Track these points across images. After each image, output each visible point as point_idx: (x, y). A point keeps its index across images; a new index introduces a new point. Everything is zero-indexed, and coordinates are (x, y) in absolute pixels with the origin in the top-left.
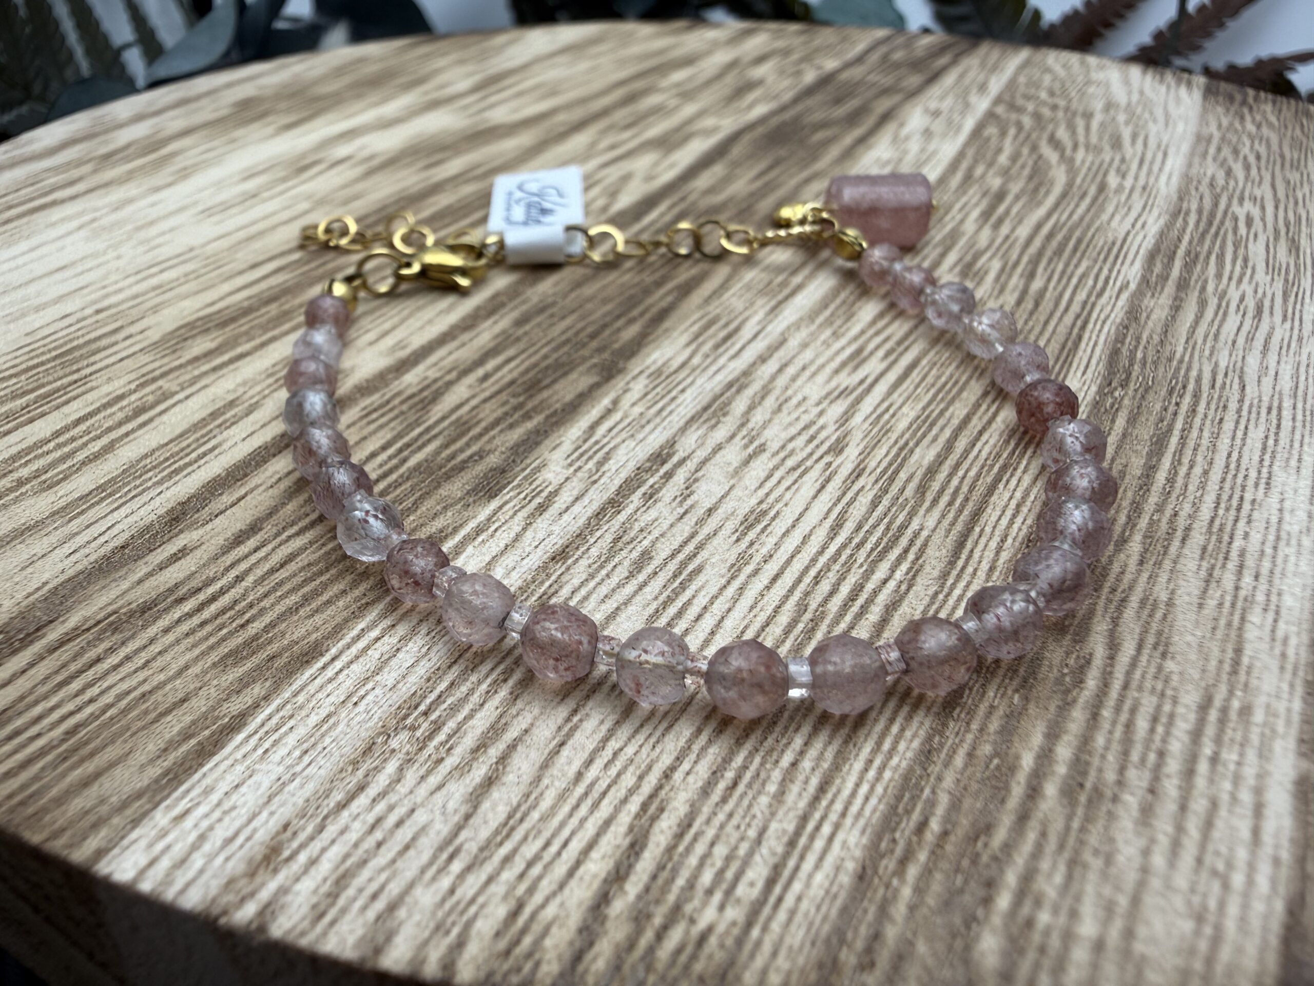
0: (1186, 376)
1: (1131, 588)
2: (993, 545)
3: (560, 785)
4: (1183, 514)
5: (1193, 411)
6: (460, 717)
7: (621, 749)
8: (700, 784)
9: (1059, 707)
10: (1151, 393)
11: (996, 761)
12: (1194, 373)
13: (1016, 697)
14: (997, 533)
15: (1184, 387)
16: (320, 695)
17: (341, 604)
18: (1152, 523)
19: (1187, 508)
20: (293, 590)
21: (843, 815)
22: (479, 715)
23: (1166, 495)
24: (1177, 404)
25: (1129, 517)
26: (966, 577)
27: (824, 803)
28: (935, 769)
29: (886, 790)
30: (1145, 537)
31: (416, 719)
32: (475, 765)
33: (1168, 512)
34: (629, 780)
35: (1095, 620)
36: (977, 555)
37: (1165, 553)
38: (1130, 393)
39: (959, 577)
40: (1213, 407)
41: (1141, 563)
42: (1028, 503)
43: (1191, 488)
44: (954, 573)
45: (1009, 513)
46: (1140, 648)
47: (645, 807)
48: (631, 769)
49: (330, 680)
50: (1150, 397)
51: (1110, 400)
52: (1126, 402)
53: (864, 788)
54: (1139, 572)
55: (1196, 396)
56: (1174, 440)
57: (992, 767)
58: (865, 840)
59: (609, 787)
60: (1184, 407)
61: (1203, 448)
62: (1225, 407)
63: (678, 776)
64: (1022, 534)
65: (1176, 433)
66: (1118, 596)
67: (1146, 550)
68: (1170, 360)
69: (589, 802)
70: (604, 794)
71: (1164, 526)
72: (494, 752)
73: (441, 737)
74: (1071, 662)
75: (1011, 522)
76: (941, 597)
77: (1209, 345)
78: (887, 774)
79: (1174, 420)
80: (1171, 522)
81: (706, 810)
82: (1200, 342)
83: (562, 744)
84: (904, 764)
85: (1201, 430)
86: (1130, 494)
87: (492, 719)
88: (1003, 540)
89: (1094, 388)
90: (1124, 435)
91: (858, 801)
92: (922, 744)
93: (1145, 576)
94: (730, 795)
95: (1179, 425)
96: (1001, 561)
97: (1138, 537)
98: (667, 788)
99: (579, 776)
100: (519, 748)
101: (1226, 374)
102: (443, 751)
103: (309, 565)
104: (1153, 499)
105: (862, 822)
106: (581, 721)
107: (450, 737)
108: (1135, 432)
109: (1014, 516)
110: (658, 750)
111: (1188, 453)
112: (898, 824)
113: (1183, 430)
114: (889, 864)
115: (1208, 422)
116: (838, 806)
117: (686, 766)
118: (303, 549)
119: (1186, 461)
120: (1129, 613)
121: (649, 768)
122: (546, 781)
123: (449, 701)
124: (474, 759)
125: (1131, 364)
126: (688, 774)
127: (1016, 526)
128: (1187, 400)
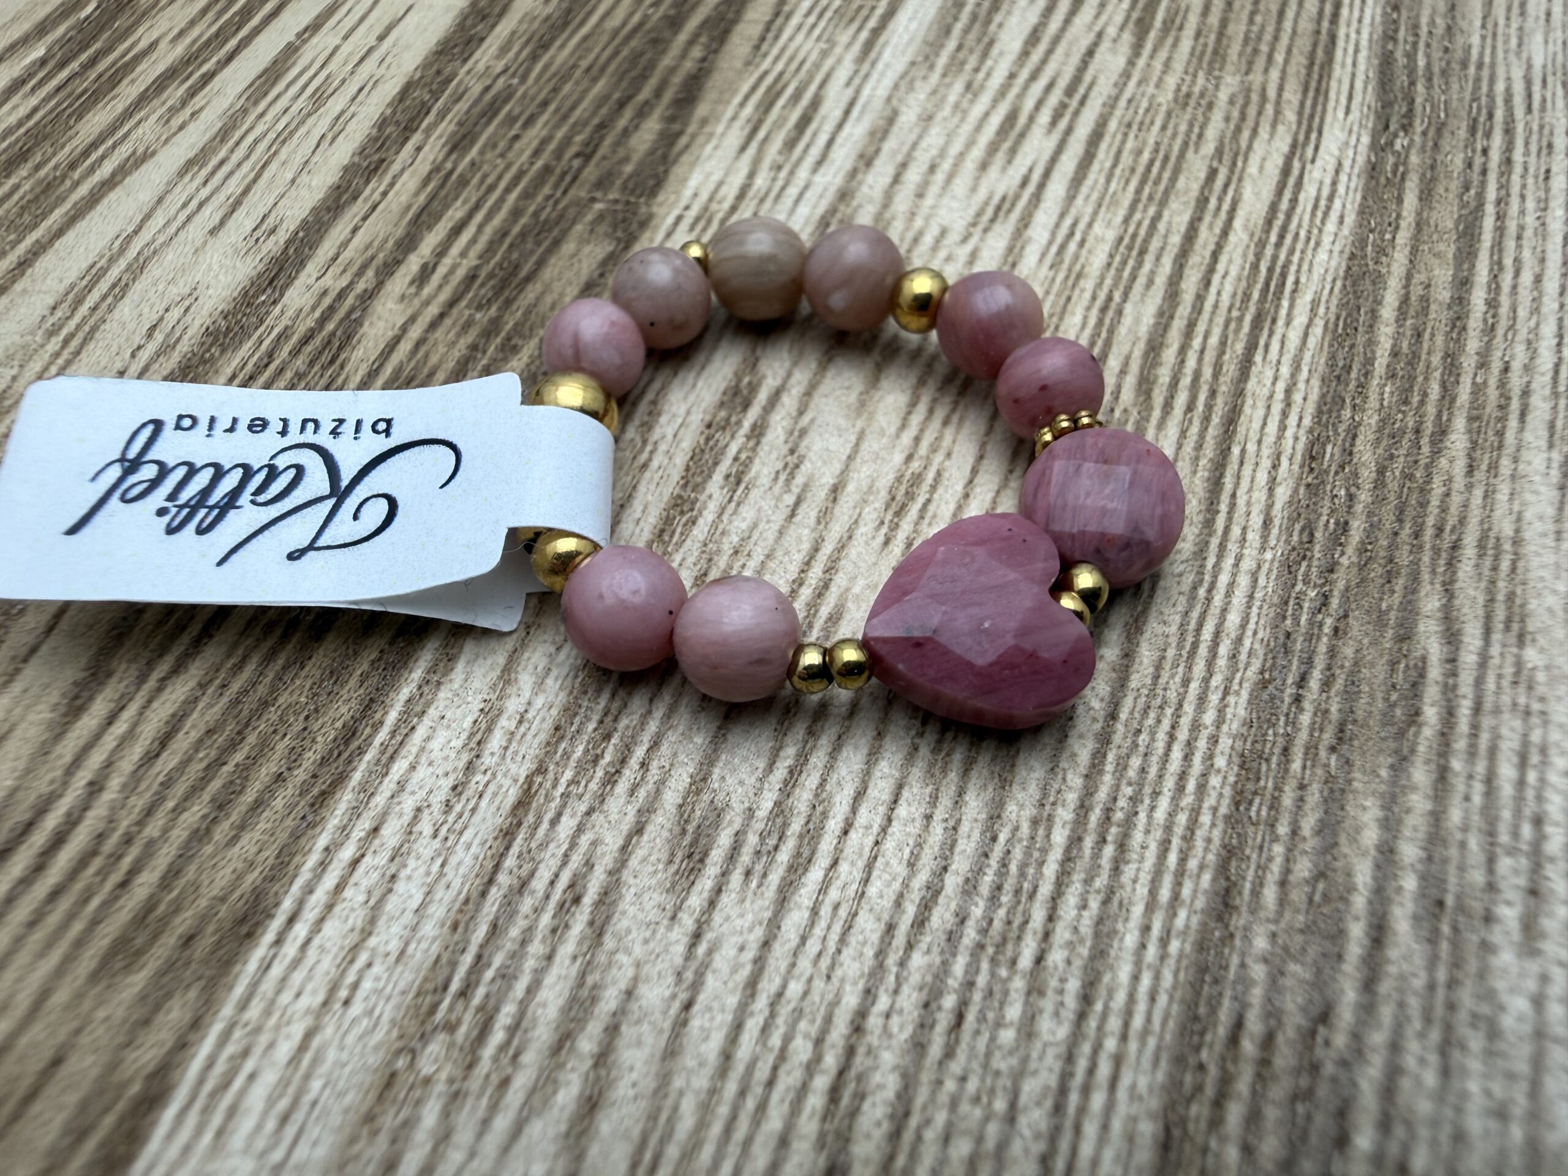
0: (1491, 95)
1: (1462, 521)
2: (1262, 477)
3: (701, 1082)
4: (1516, 366)
5: (1508, 161)
6: (520, 988)
7: (780, 995)
8: (909, 1030)
9: (1392, 767)
10: (1446, 133)
11: (1321, 886)
12: (1500, 87)
13: (1333, 758)
14: (1266, 452)
15: (1491, 116)
16: (286, 997)
17: (279, 803)
18: (1478, 390)
19: (1520, 352)
20: (195, 790)
21: (1124, 1037)
22: (550, 979)
23: (1490, 330)
24: (1485, 152)
25: (1444, 385)
26: (1232, 547)
27: (1092, 1023)
28: (1238, 921)
29: (1176, 973)
30: (1471, 419)
31: (451, 1009)
32: (562, 1077)
33: (1496, 366)
34: (802, 1050)
35: (1423, 593)
36: (1241, 501)
37: (1500, 447)
38: (1417, 139)
39: (1222, 547)
40: (1534, 148)
41: (1471, 470)
42: (1301, 385)
43: (1522, 313)
44: (1215, 542)
45: (1277, 408)
46: (1487, 631)
47: (834, 1094)
48: (803, 1025)
49: (296, 963)
50: (1446, 144)
51: (1391, 160)
52: (1414, 159)
53: (1146, 981)
54: (1470, 487)
55: (1509, 131)
56: (1489, 223)
57: (1317, 898)
58: (1160, 1076)
59: (775, 1069)
60: (1495, 156)
61: (1529, 233)
62: (1550, 146)
63: (874, 1021)
64: (1301, 446)
65: (1490, 209)
66: (1448, 538)
67: (1474, 445)
68: (1464, 65)
69: (750, 1104)
70: (770, 1083)
71: (1492, 393)
72: (587, 1044)
73: (497, 1036)
74: (1399, 677)
75: (1282, 428)
76: (1202, 592)
77: (1514, 25)
78: (1174, 946)
79: (1483, 184)
80: (1502, 384)
81: (926, 1077)
82: (1502, 22)
83: (688, 1006)
84: (1195, 920)
85: (1523, 197)
86: (1440, 339)
87: (570, 982)
88: (1275, 466)
89: (1366, 140)
90: (1419, 226)
91: (1141, 1007)
92: (1214, 880)
93: (1478, 493)
94: (957, 1041)
95: (1491, 194)
96: (1278, 506)
97: (1460, 423)
98: (861, 1050)
99: (727, 1057)
100: (624, 1028)
101: (1544, 82)
102: (505, 1060)
103: (210, 732)
104: (1473, 344)
105: (1152, 1042)
106: (710, 952)
107: (513, 1030)
108: (1434, 215)
109: (1285, 415)
110: (835, 980)
111: (1510, 244)
112: (1202, 1034)
113: (1499, 202)
114: (1199, 1110)
115: (1530, 181)
116: (1114, 1024)
117: (883, 1002)
118: (191, 702)
119: (1508, 262)
120: (1466, 569)
121: (828, 1020)
122: (678, 1083)
123: (498, 960)
124: (561, 1066)
125: (1412, 83)
126: (888, 1016)
127: (1289, 433)
128: (1497, 140)
